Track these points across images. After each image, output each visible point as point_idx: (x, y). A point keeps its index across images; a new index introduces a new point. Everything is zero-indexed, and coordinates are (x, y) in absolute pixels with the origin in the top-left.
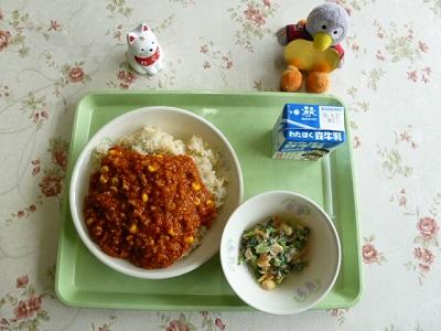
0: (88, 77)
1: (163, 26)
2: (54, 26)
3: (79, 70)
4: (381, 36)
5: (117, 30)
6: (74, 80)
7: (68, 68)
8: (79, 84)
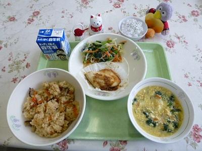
0: (16, 20)
1: (49, 5)
2: (9, 4)
3: (14, 18)
4: (136, 9)
5: (31, 6)
6: (11, 21)
7: (9, 17)
8: (12, 22)
